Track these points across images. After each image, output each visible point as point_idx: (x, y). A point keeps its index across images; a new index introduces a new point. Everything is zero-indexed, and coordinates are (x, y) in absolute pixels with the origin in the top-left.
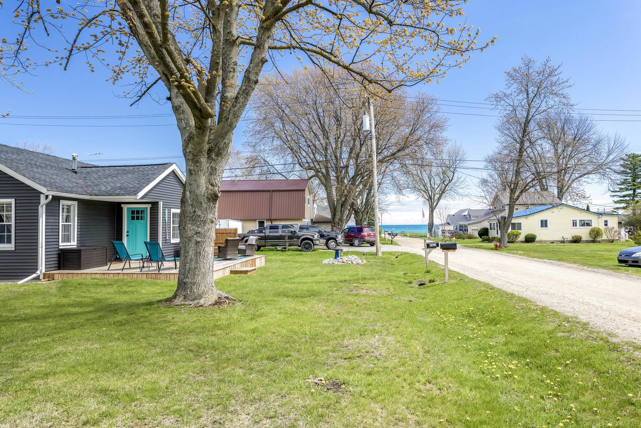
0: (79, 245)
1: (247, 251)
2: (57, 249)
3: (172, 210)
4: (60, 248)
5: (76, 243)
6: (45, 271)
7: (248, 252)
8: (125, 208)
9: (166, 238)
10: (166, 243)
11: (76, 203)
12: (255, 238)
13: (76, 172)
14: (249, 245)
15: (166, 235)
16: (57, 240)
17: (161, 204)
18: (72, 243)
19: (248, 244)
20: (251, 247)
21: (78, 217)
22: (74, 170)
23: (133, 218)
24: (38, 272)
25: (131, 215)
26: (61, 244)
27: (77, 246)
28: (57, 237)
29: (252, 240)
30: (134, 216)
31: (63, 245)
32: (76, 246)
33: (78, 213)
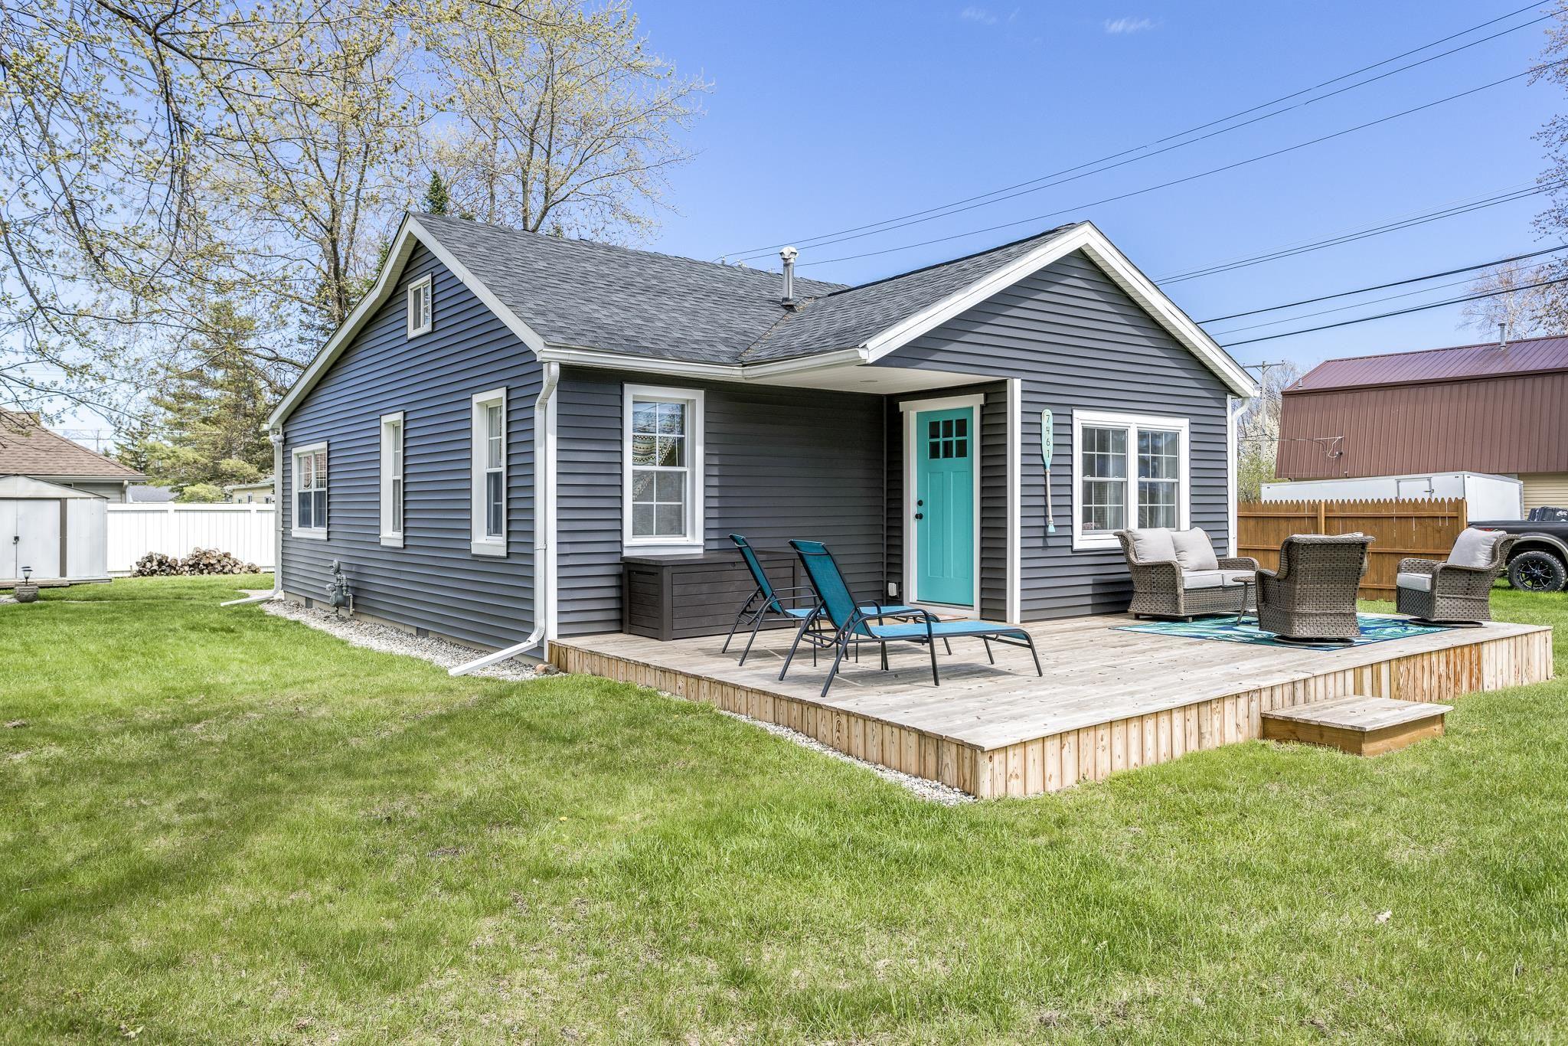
0: (715, 545)
1: (1440, 603)
2: (616, 559)
3: (1077, 414)
4: (627, 553)
5: (700, 541)
6: (560, 636)
7: (1444, 608)
8: (912, 413)
9: (1046, 527)
10: (1045, 547)
11: (698, 396)
12: (1486, 541)
13: (790, 308)
14: (1449, 570)
15: (1046, 516)
16: (615, 526)
17: (1016, 387)
18: (687, 540)
19: (1446, 569)
20: (1462, 581)
21: (706, 444)
22: (786, 299)
23: (934, 452)
24: (534, 639)
25: (928, 440)
26: (629, 539)
27: (706, 550)
28: (616, 515)
29: (1474, 546)
30: (938, 443)
31: (637, 545)
32: (701, 551)
33: (706, 433)
